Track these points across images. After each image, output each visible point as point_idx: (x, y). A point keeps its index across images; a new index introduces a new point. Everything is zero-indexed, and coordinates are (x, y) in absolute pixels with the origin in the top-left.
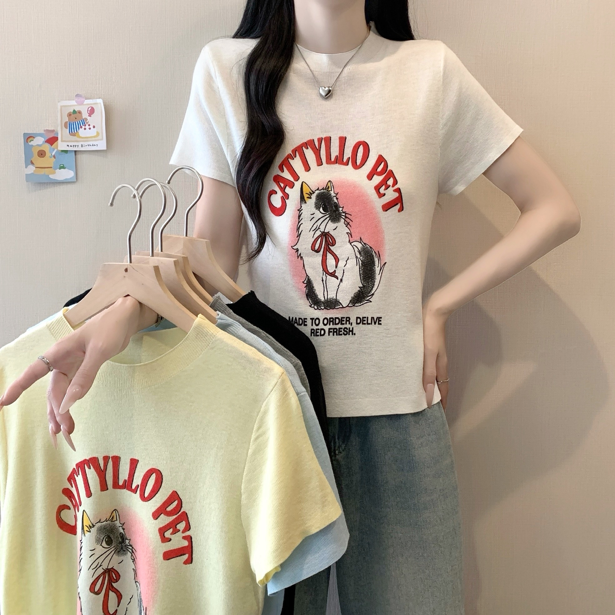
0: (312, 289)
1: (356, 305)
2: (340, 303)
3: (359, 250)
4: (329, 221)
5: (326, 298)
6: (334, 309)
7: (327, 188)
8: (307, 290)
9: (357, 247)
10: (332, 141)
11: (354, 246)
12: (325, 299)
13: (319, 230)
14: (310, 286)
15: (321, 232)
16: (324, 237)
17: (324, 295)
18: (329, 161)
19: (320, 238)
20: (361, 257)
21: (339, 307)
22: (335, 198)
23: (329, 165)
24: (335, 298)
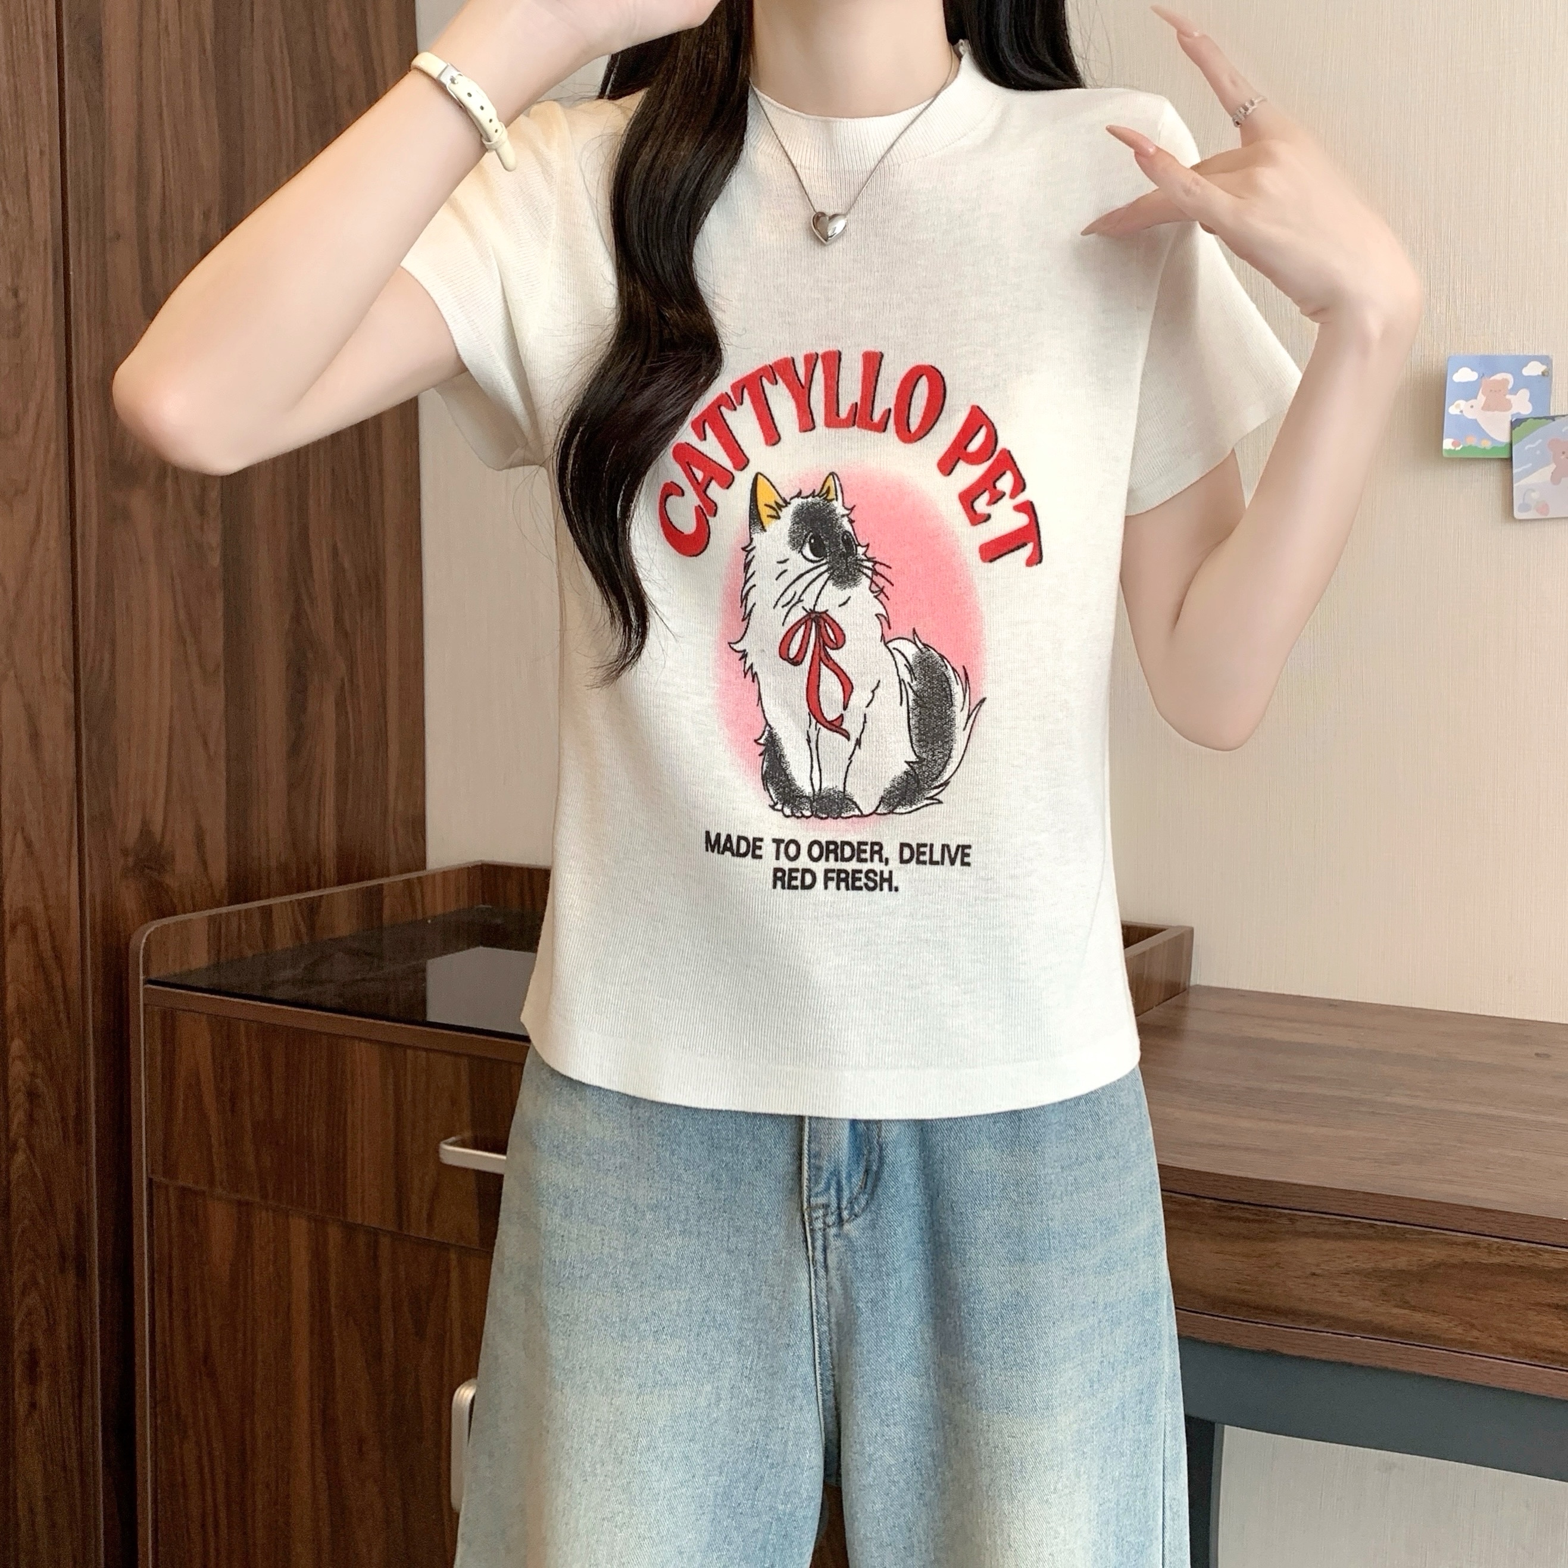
0: (780, 762)
1: (897, 810)
2: (855, 803)
3: (908, 662)
4: (830, 583)
5: (817, 789)
6: (837, 818)
7: (824, 493)
8: (765, 764)
9: (903, 655)
10: (842, 364)
11: (894, 651)
12: (813, 790)
13: (800, 605)
14: (776, 752)
15: (805, 610)
16: (814, 624)
17: (811, 779)
18: (833, 420)
19: (803, 627)
20: (915, 683)
21: (852, 813)
22: (846, 519)
23: (833, 431)
24: (842, 790)
